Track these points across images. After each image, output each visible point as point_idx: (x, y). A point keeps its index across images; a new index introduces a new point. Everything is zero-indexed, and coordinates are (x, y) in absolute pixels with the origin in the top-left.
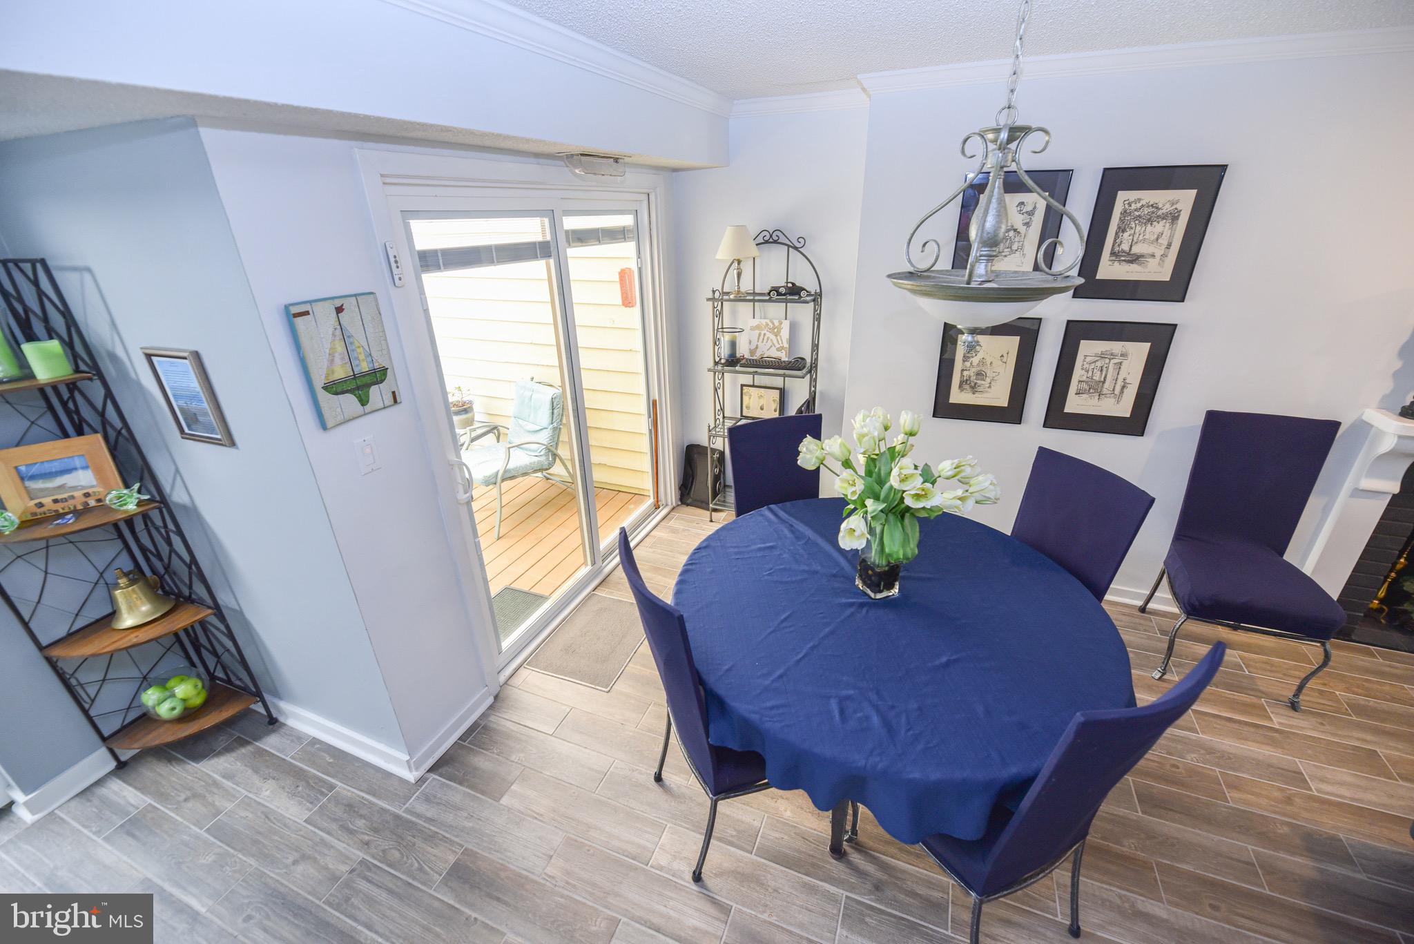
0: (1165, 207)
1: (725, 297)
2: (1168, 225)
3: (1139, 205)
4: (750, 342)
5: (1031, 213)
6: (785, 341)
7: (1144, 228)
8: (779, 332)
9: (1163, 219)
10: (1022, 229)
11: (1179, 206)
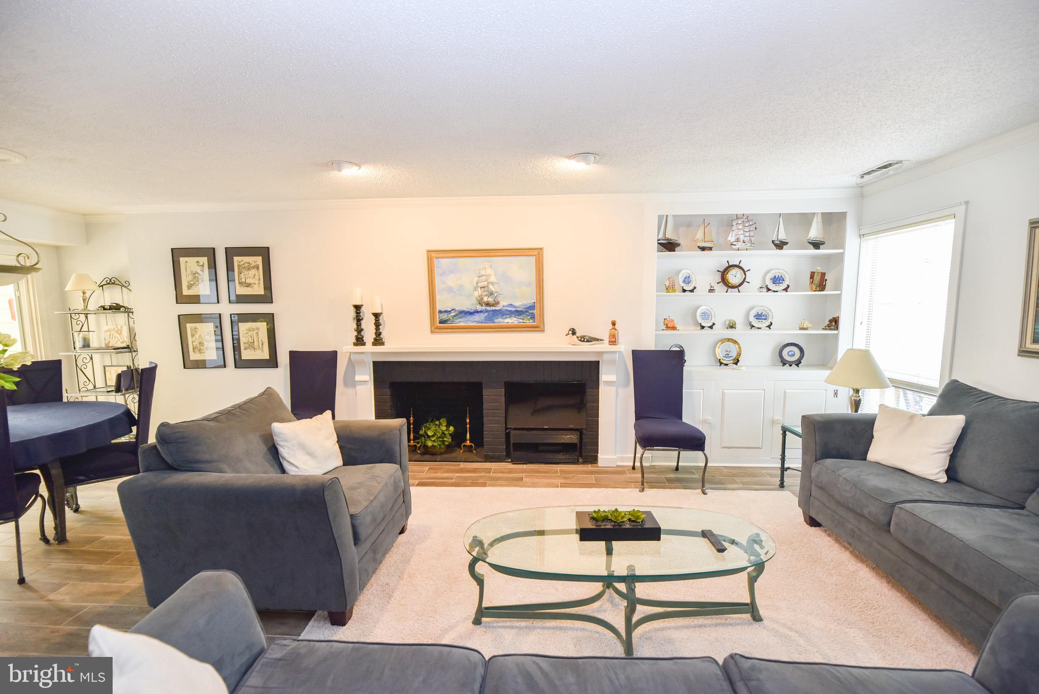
0: (252, 264)
2: (256, 270)
3: (243, 263)
4: (105, 339)
5: (203, 266)
6: (125, 338)
7: (248, 272)
8: (121, 332)
9: (253, 268)
10: (201, 273)
11: (257, 263)
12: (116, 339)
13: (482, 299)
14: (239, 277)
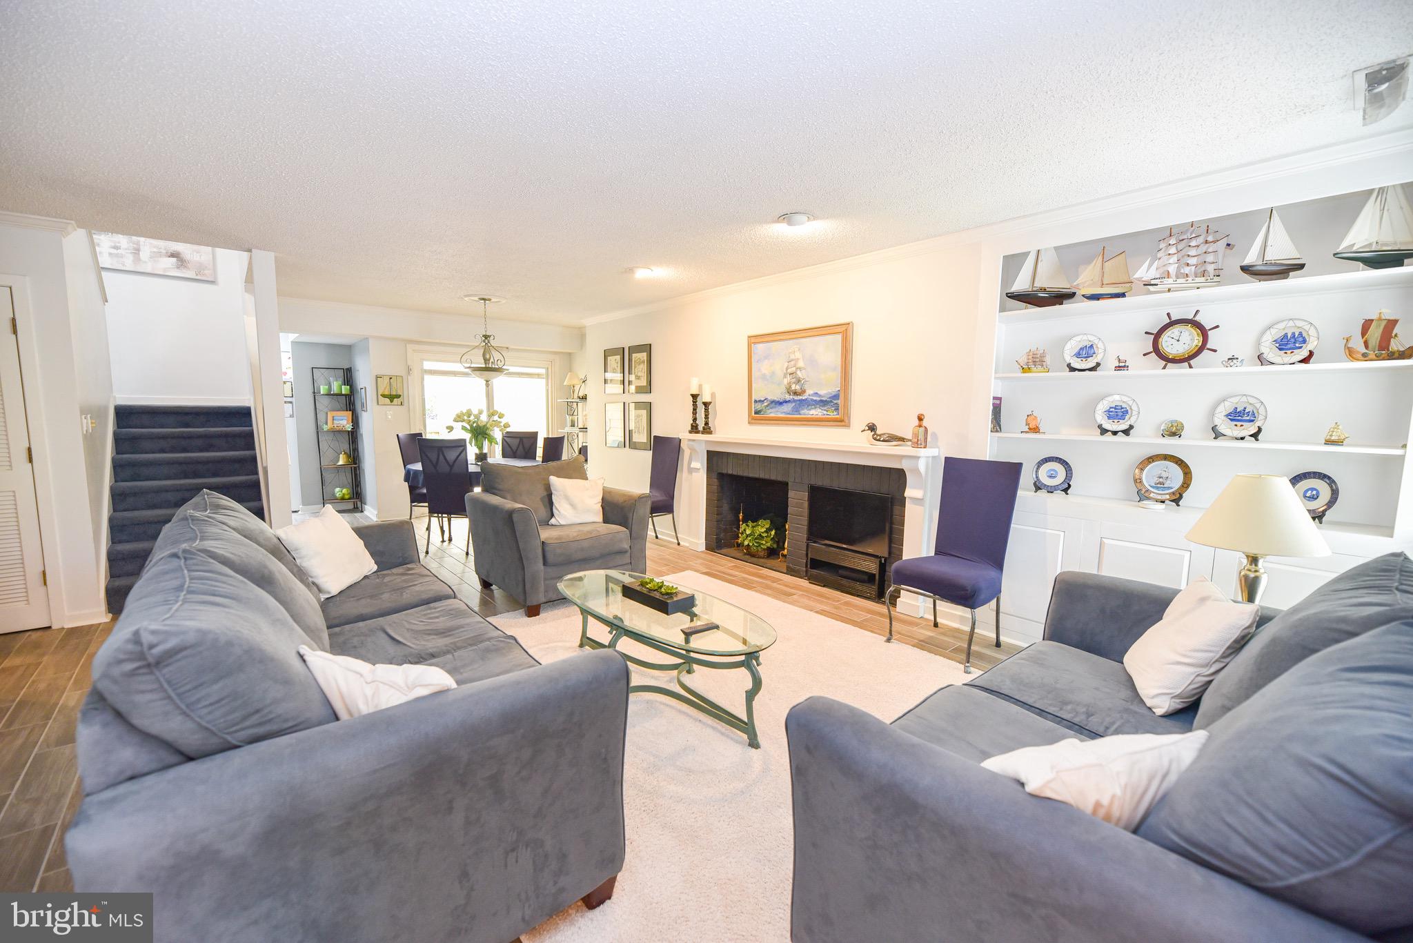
5: (618, 363)
13: (790, 387)
14: (635, 371)
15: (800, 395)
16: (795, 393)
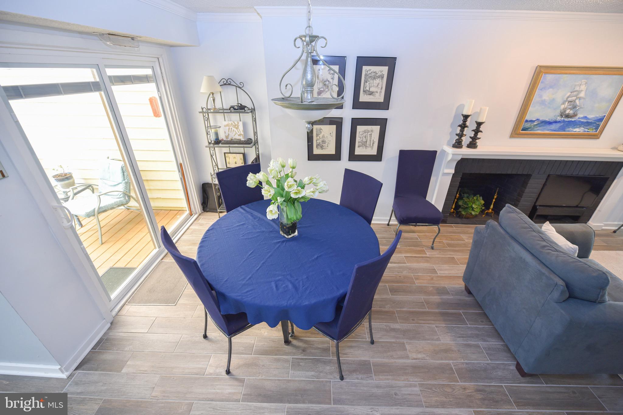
0: (379, 73)
1: (209, 111)
2: (380, 80)
3: (370, 72)
4: (225, 132)
5: (334, 73)
6: (241, 131)
7: (373, 81)
8: (238, 127)
9: (379, 78)
10: (331, 80)
11: (383, 73)
12: (234, 133)
13: (565, 111)
14: (364, 86)
15: (571, 117)
16: (567, 116)
